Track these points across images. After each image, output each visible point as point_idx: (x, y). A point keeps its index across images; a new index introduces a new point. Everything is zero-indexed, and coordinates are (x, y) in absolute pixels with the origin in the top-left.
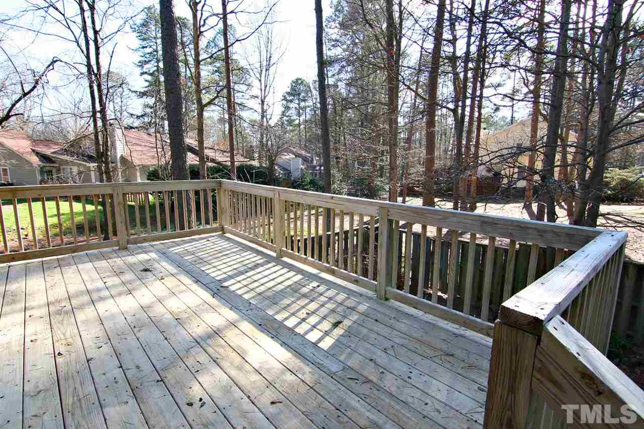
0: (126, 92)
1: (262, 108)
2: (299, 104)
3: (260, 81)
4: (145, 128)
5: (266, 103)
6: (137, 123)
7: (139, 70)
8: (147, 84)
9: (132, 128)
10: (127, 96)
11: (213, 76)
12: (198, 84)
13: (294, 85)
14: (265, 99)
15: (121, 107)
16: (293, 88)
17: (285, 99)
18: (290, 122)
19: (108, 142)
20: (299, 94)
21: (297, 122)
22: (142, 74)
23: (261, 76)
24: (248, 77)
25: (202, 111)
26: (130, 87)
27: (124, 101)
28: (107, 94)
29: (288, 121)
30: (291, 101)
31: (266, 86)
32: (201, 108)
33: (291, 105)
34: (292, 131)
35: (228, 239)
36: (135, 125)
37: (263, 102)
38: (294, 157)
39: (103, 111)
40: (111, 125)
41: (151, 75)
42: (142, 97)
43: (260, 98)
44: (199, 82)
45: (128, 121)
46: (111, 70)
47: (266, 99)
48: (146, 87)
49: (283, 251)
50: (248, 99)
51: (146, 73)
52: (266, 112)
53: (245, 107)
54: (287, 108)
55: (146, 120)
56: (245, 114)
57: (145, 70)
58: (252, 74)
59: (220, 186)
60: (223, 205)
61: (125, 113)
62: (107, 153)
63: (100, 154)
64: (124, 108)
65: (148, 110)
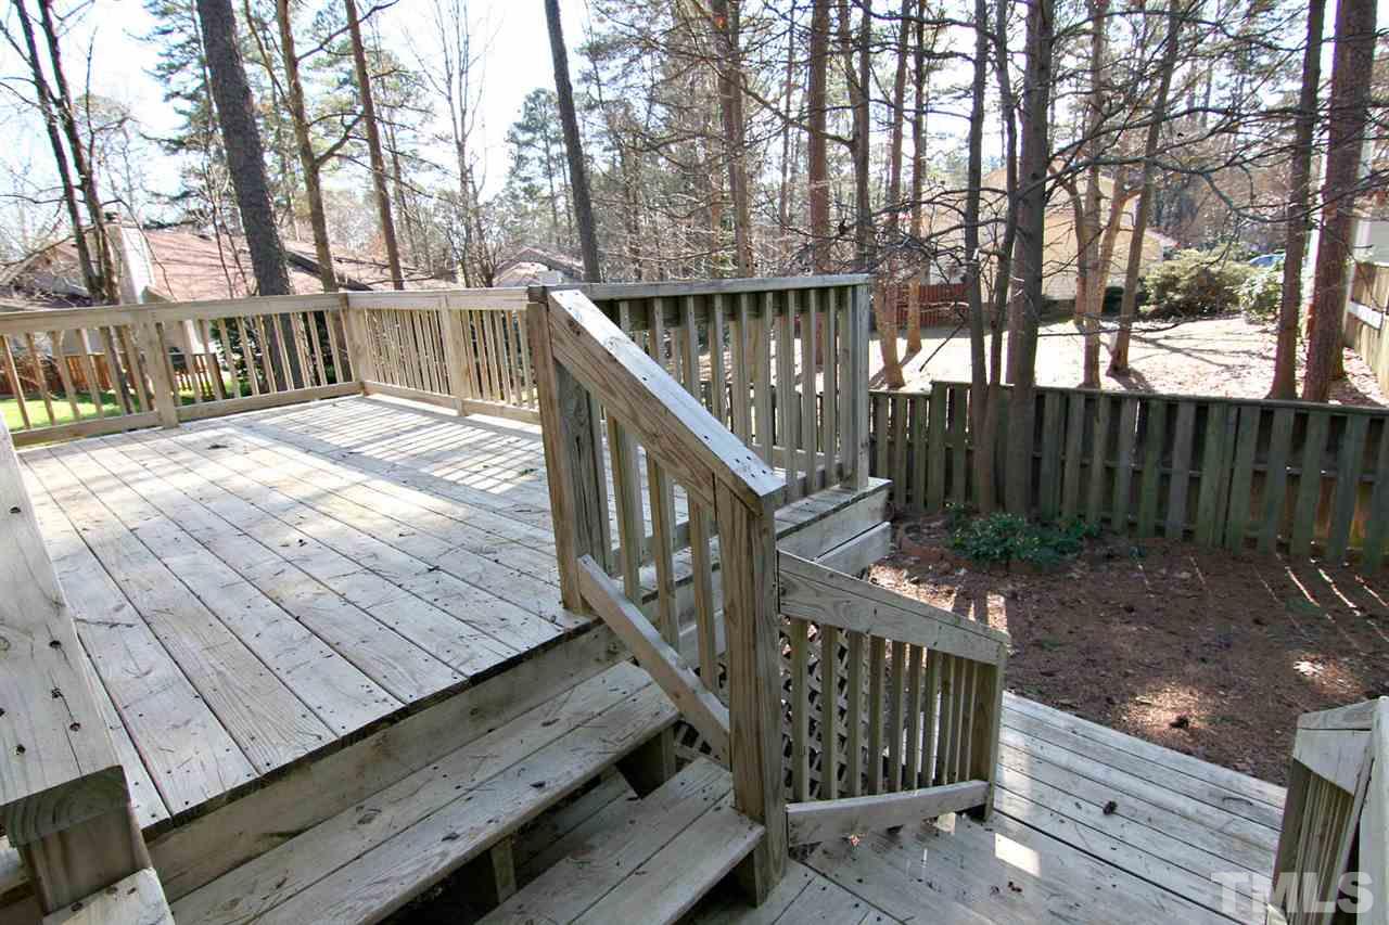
0: (136, 142)
1: (462, 162)
2: (547, 150)
3: (450, 99)
4: (193, 222)
5: (467, 150)
6: (172, 214)
7: (161, 89)
8: (184, 120)
9: (161, 226)
10: (139, 153)
11: (338, 93)
12: (298, 113)
13: (530, 105)
14: (463, 140)
15: (129, 179)
16: (529, 112)
17: (513, 139)
18: (531, 192)
19: (109, 254)
20: (544, 126)
21: (546, 192)
22: (168, 97)
23: (449, 88)
24: (423, 91)
25: (316, 172)
26: (143, 129)
27: (134, 166)
28: (91, 146)
29: (525, 190)
30: (528, 144)
31: (464, 112)
32: (313, 165)
33: (529, 153)
34: (535, 213)
35: (375, 402)
36: (168, 219)
37: (461, 148)
38: (545, 268)
39: (88, 185)
40: (110, 217)
41: (192, 97)
42: (175, 151)
43: (454, 140)
44: (301, 107)
45: (149, 211)
46: (93, 90)
47: (468, 139)
48: (182, 128)
49: (470, 403)
50: (427, 144)
51: (178, 94)
52: (470, 171)
53: (423, 161)
54: (521, 160)
55: (193, 204)
56: (423, 179)
57: (174, 86)
58: (429, 85)
59: (348, 304)
60: (357, 340)
61: (138, 194)
62: (110, 278)
63: (94, 280)
64: (136, 182)
65: (196, 183)
